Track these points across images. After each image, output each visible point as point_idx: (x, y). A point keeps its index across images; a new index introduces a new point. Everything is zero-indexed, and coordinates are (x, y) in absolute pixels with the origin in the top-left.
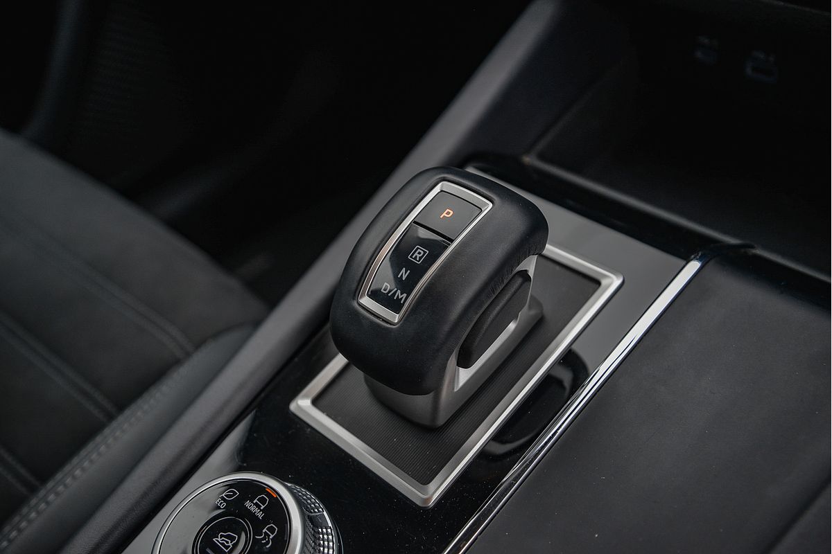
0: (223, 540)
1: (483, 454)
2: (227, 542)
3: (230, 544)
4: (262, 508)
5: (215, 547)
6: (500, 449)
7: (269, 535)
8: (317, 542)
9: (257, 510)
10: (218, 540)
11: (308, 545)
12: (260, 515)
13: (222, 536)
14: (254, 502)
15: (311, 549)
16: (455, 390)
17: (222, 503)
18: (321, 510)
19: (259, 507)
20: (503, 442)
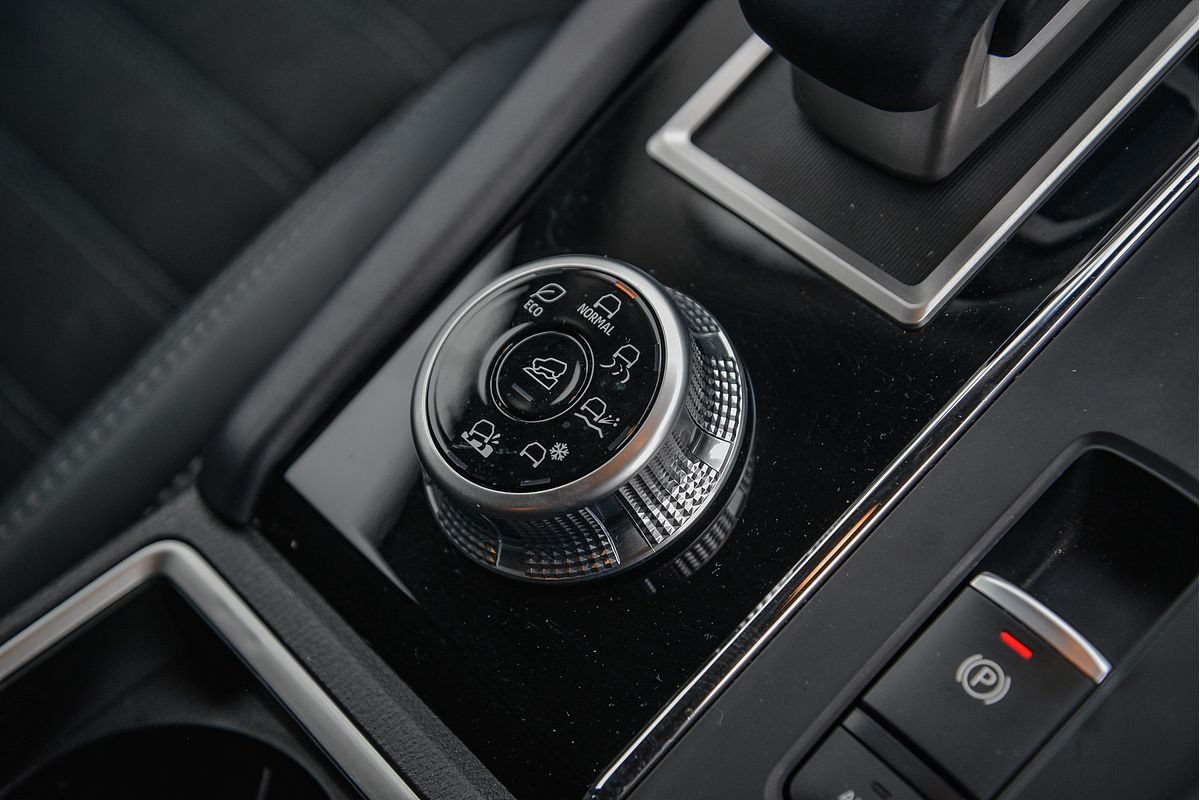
0: (541, 370)
1: (1016, 242)
2: (550, 375)
3: (554, 378)
4: (609, 317)
5: (527, 383)
6: (1049, 232)
7: (624, 362)
8: (711, 392)
9: (601, 320)
10: (532, 370)
11: (694, 396)
12: (607, 329)
13: (538, 364)
14: (595, 306)
15: (698, 402)
16: (980, 105)
17: (535, 308)
18: (713, 328)
19: (604, 315)
20: (1059, 218)
